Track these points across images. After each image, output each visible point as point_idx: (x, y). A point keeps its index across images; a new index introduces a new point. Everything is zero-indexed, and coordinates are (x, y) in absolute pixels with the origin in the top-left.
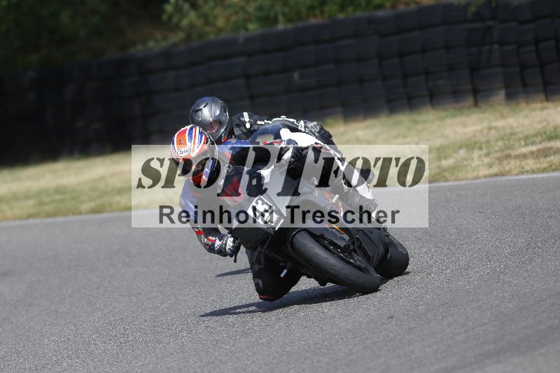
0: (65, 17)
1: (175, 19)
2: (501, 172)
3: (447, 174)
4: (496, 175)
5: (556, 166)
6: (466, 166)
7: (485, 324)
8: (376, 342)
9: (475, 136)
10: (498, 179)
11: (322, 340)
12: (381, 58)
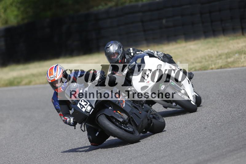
3: (230, 65)
6: (238, 61)
8: (199, 139)
9: (242, 48)
12: (201, 14)
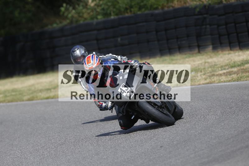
0: (16, 14)
1: (66, 14)
2: (210, 82)
4: (208, 83)
5: (235, 79)
7: (203, 150)
8: (155, 158)
9: (198, 66)
10: (209, 85)
11: (131, 157)
12: (157, 31)
